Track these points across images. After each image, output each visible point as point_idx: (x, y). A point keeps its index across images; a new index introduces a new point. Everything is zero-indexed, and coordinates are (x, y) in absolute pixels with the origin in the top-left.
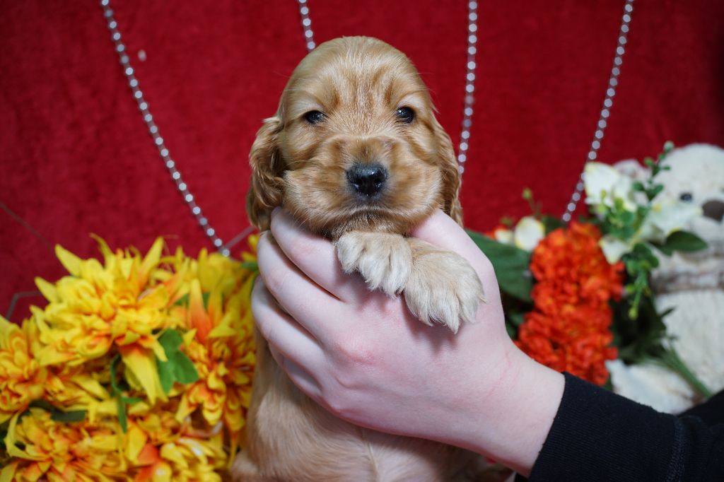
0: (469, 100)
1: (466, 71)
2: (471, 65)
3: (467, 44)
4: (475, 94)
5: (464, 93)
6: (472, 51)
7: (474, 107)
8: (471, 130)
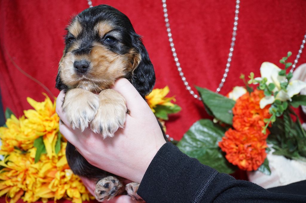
0: (234, 34)
1: (234, 21)
2: (236, 18)
3: (235, 9)
4: (237, 31)
5: (233, 31)
6: (237, 12)
7: (236, 37)
8: (234, 48)
